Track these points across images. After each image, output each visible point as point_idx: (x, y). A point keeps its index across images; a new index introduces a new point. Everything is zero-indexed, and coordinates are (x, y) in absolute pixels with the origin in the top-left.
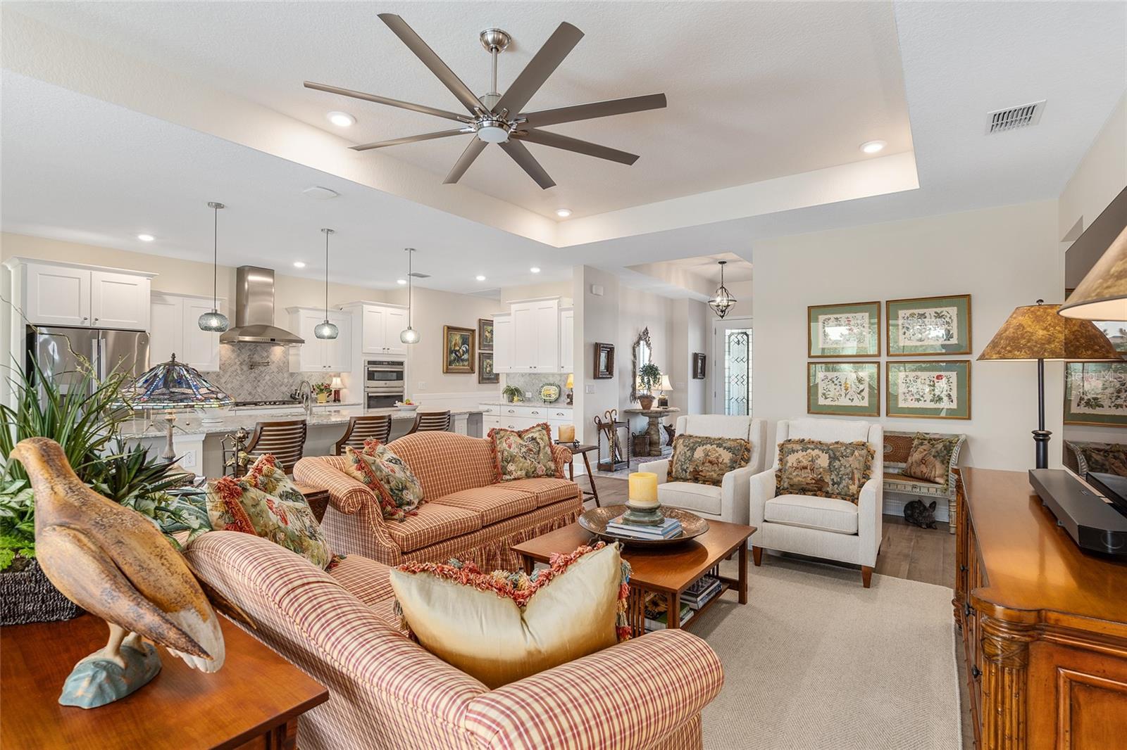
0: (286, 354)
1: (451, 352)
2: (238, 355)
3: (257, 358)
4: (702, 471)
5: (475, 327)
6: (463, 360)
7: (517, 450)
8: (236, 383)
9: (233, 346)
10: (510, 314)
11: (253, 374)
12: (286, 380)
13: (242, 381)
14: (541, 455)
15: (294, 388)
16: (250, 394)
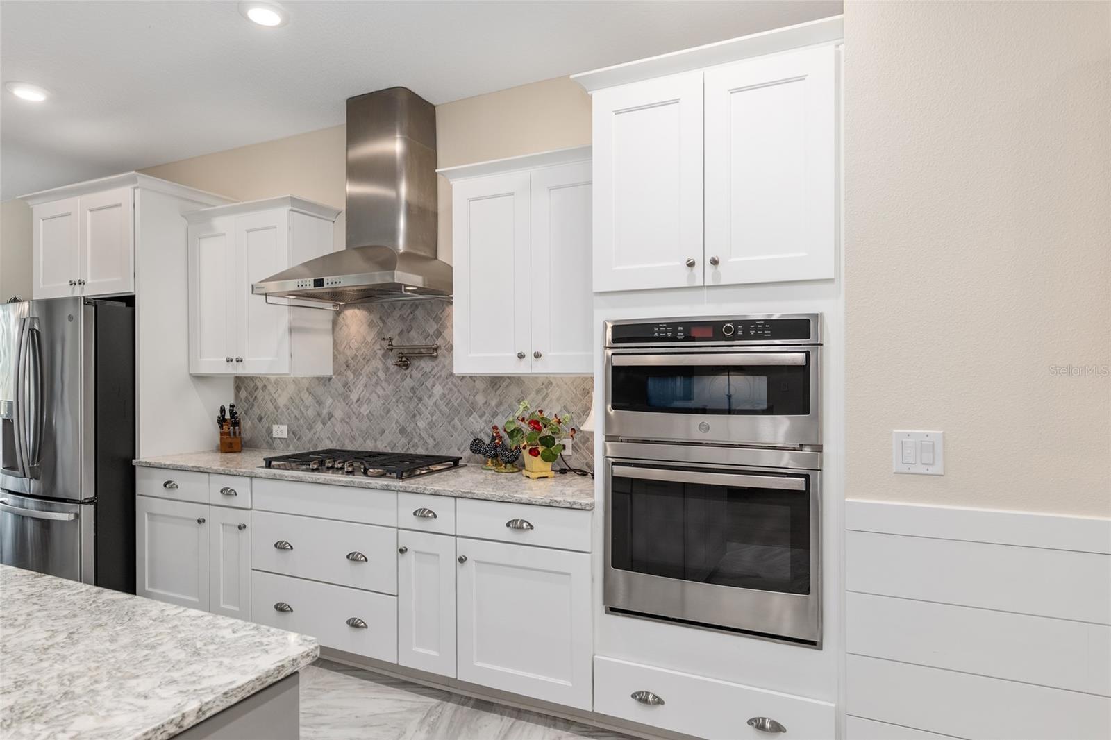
3: (416, 339)
8: (377, 403)
9: (369, 310)
11: (408, 379)
13: (386, 398)
16: (402, 431)
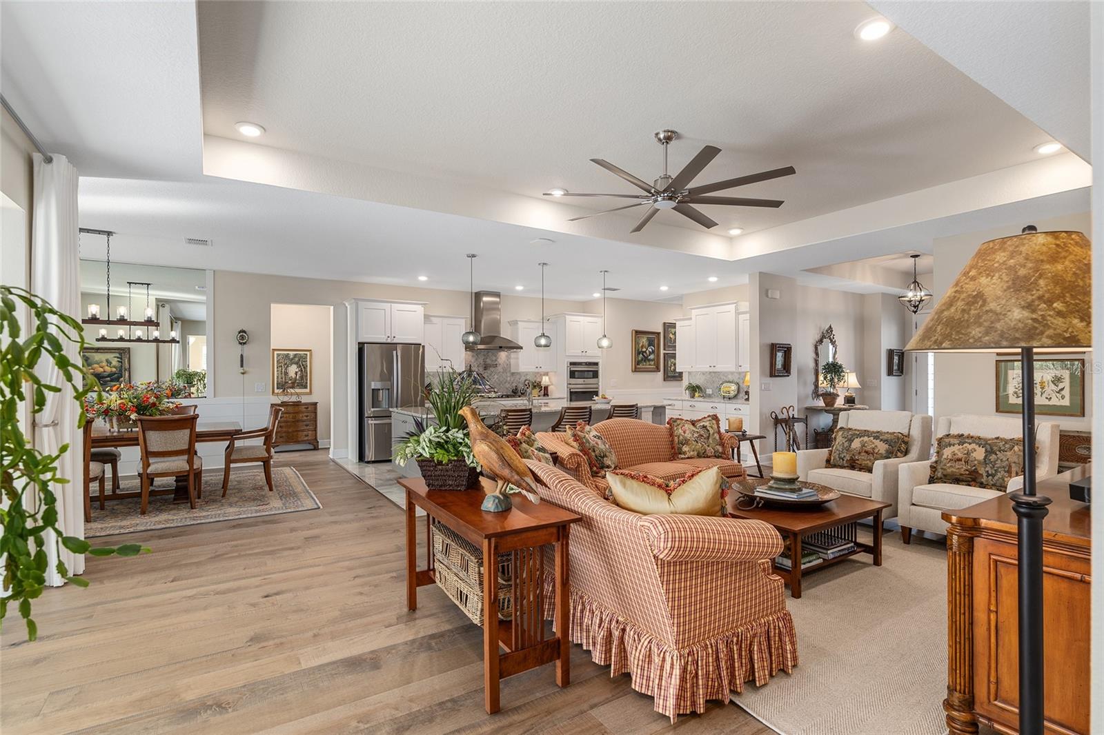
0: (508, 357)
1: (639, 353)
2: (476, 359)
3: (489, 361)
4: (858, 460)
5: (660, 330)
6: (649, 360)
7: (690, 435)
9: (473, 353)
10: (691, 319)
11: (486, 373)
12: (509, 379)
14: (710, 440)
15: (514, 385)
